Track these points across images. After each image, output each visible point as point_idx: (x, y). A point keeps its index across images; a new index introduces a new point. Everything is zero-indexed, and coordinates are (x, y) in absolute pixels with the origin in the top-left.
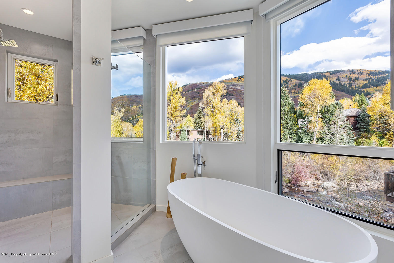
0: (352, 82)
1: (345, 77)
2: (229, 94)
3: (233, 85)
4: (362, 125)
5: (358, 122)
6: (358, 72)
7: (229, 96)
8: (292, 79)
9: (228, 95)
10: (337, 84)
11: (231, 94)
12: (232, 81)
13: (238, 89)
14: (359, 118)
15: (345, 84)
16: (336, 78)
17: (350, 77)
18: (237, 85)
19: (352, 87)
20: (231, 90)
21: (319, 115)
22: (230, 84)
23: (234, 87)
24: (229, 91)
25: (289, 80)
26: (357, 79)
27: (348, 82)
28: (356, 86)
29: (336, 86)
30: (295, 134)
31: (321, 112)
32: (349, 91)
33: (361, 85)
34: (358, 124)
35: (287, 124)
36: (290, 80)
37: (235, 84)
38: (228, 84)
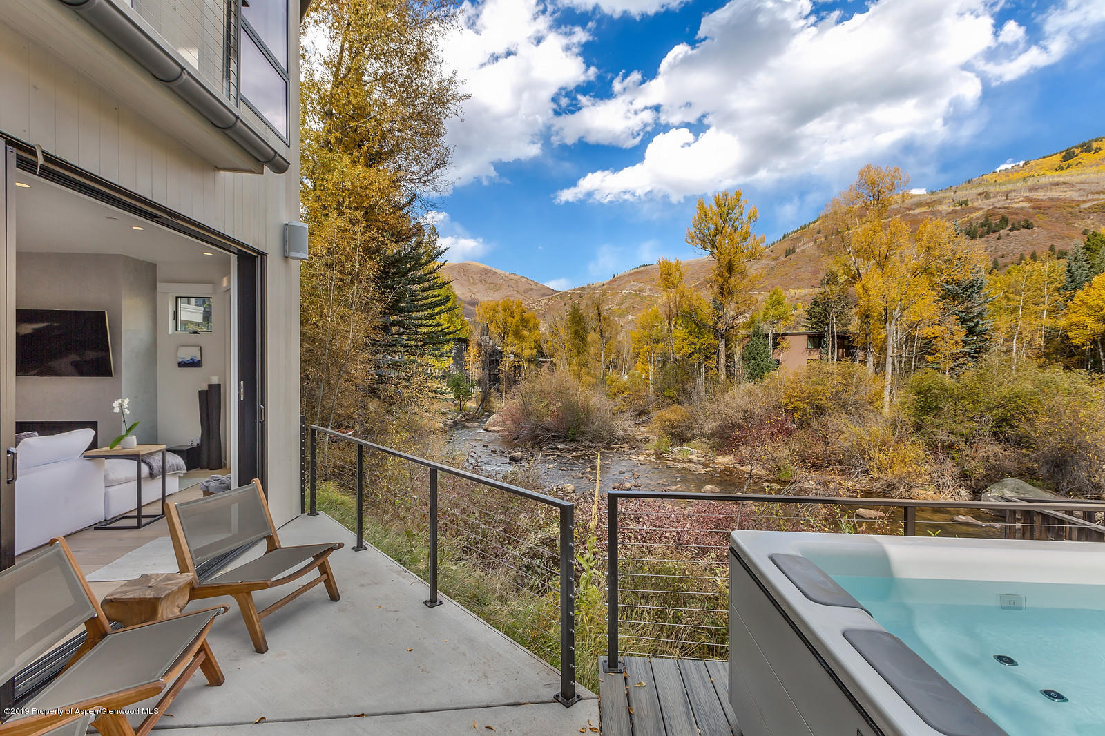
2: (1013, 224)
3: (1034, 189)
7: (1013, 229)
9: (1003, 228)
11: (1023, 223)
12: (1031, 173)
13: (1059, 199)
18: (1057, 184)
20: (1022, 209)
22: (1020, 184)
23: (1040, 195)
24: (1010, 213)
37: (1043, 180)
38: (1010, 187)
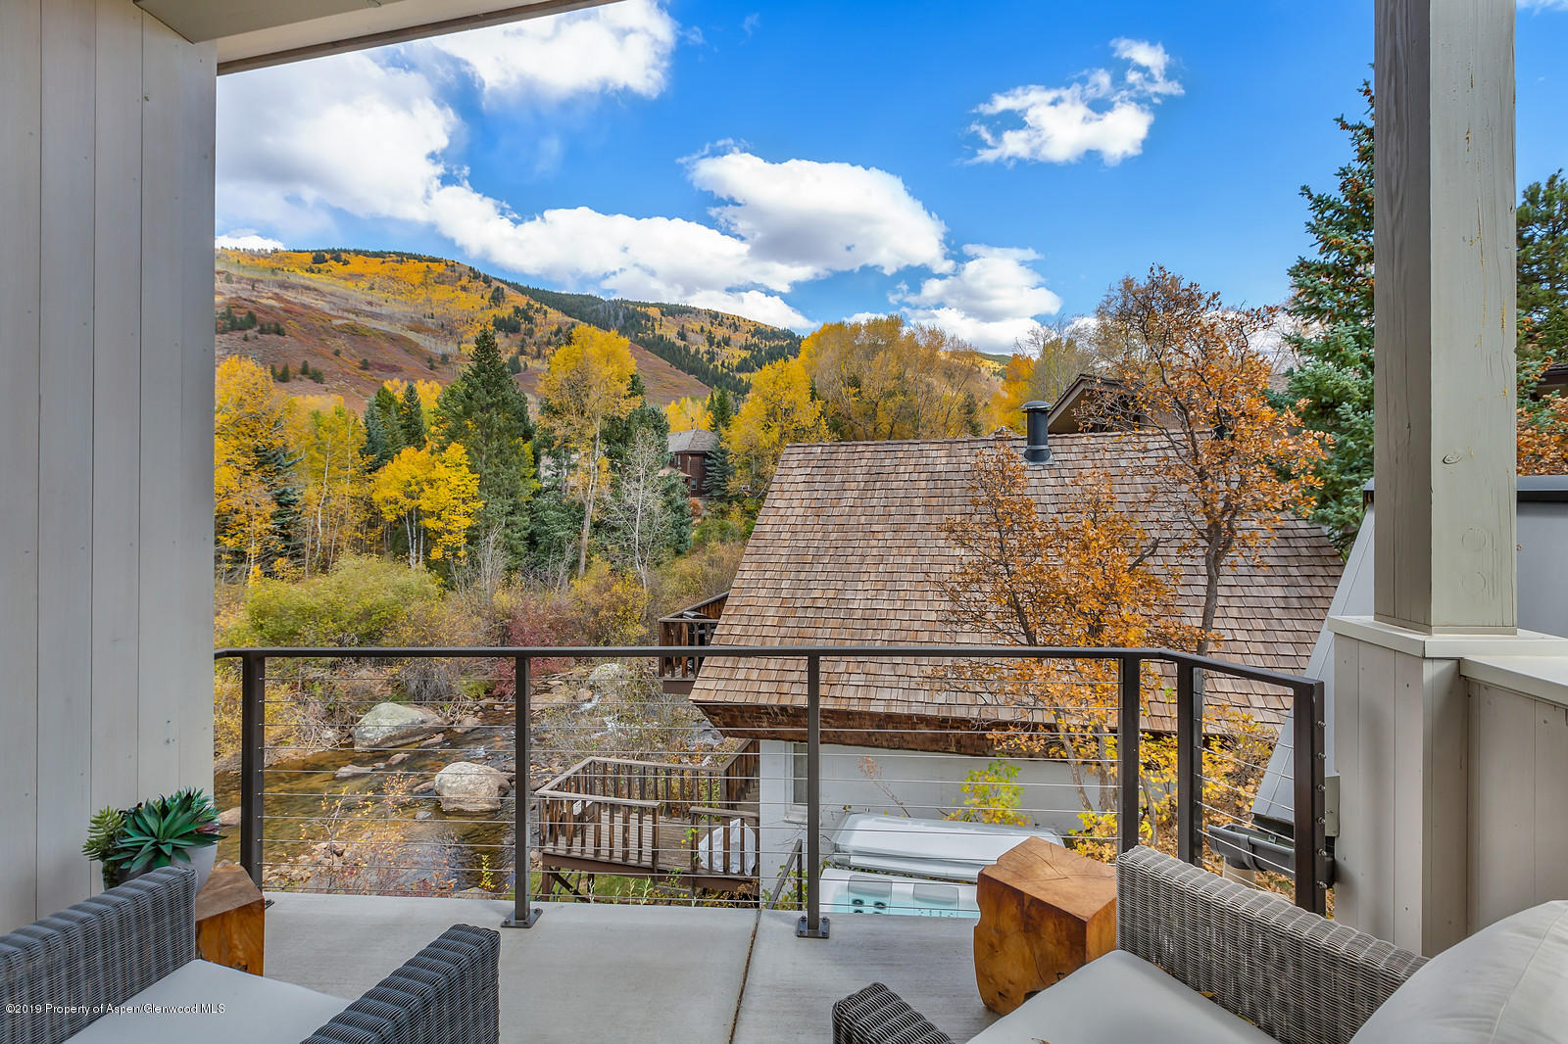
0: (716, 349)
1: (699, 331)
2: (262, 326)
3: (284, 286)
4: (718, 481)
5: (709, 471)
6: (729, 322)
7: (262, 331)
8: (545, 307)
9: (250, 328)
10: (679, 348)
11: (273, 326)
12: (281, 266)
13: (311, 308)
14: (710, 458)
15: (697, 351)
16: (676, 330)
17: (710, 332)
18: (308, 288)
19: (715, 363)
20: (272, 308)
21: (602, 446)
22: (268, 276)
23: (290, 295)
24: (257, 309)
25: (537, 311)
26: (727, 342)
27: (707, 347)
28: (723, 362)
29: (675, 354)
30: (526, 510)
31: (606, 437)
32: (707, 375)
33: (736, 362)
34: (709, 476)
35: (497, 475)
36: (541, 308)
37: (293, 280)
38: (256, 276)
